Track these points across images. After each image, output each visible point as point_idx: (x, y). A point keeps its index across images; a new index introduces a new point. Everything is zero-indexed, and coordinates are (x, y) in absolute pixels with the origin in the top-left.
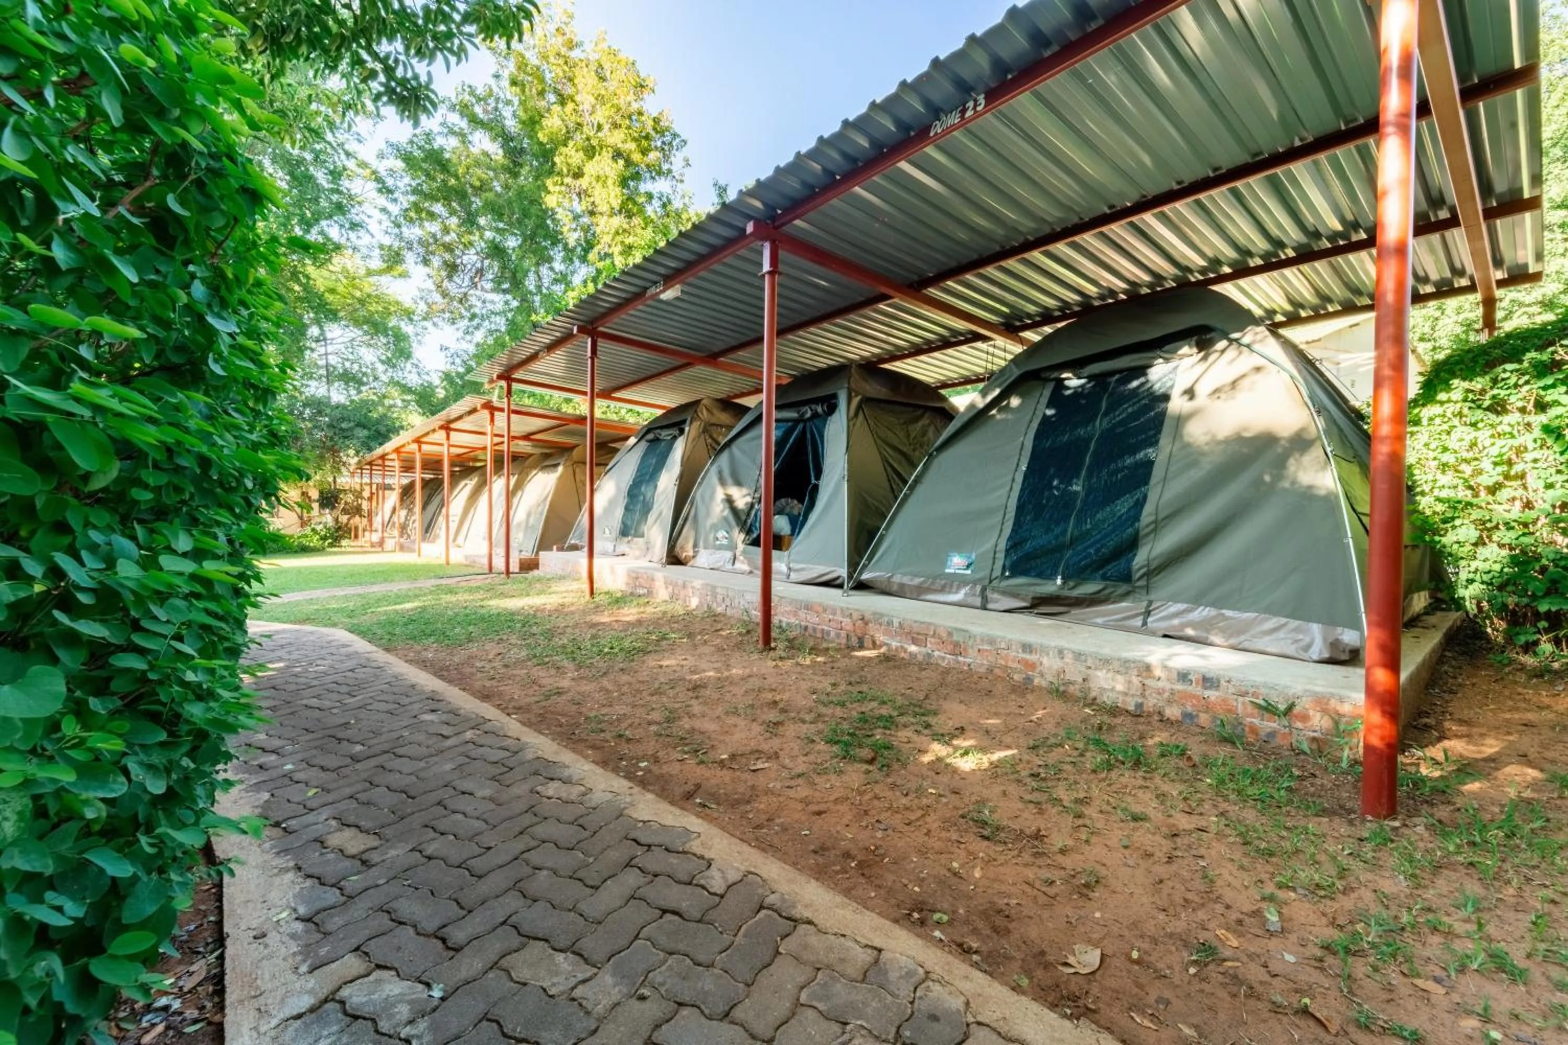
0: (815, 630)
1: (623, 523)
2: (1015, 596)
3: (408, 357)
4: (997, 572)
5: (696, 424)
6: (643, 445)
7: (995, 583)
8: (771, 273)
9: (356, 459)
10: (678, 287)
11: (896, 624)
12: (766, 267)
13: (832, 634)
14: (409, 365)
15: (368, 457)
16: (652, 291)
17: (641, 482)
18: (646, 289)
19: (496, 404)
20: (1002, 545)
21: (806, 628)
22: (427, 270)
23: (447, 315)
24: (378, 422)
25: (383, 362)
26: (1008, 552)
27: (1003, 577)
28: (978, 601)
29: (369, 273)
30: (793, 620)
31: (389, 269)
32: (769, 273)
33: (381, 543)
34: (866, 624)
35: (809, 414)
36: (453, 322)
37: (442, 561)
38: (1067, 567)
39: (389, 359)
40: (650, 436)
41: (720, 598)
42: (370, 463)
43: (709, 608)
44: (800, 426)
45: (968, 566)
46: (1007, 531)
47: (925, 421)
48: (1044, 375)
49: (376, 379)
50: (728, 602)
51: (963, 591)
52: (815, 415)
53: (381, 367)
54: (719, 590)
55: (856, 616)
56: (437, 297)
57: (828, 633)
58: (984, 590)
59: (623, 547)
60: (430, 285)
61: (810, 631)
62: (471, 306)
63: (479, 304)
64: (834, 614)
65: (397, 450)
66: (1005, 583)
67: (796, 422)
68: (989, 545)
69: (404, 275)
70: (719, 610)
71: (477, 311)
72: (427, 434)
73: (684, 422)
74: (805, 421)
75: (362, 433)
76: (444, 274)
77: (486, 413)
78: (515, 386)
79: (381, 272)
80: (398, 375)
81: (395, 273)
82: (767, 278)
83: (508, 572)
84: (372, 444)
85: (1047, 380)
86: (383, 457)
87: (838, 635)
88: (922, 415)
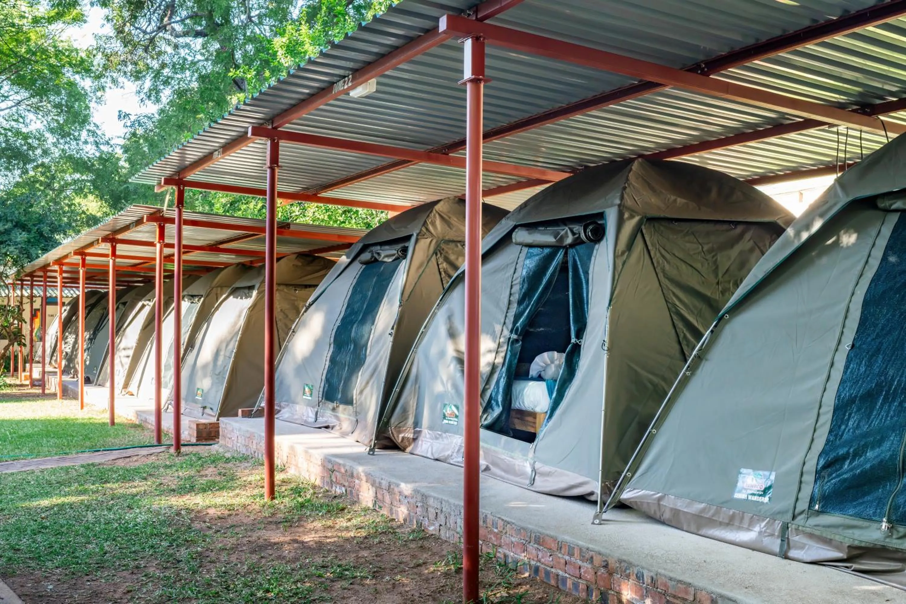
0: (547, 573)
1: (327, 380)
2: (828, 542)
3: (85, 121)
4: (803, 505)
5: (424, 243)
6: (357, 268)
7: (800, 520)
8: (475, 81)
9: (14, 269)
10: (373, 81)
11: (648, 580)
12: (468, 74)
13: (569, 583)
14: (84, 134)
15: (28, 267)
16: (340, 87)
17: (352, 323)
18: (332, 84)
19: (167, 214)
20: (812, 465)
21: (537, 570)
22: (105, 11)
23: (130, 67)
24: (41, 219)
25: (52, 131)
26: (819, 474)
27: (810, 512)
28: (776, 545)
29: (36, 21)
30: (523, 557)
31: (59, 16)
32: (471, 81)
33: (41, 383)
34: (611, 574)
35: (569, 240)
36: (137, 76)
37: (105, 418)
38: (895, 508)
39: (61, 127)
40: (366, 256)
41: (432, 511)
42: (31, 275)
43: (419, 524)
44: (560, 256)
45: (765, 492)
46: (820, 444)
47: (745, 244)
48: (882, 204)
49: (45, 152)
50: (442, 518)
51: (757, 529)
52: (578, 242)
53: (51, 139)
54: (431, 502)
55: (597, 561)
56: (117, 45)
57: (564, 580)
58: (785, 528)
59: (327, 417)
60: (109, 30)
61: (542, 574)
62: (160, 53)
63: (170, 50)
64: (571, 555)
65: (59, 262)
66: (813, 521)
67: (555, 248)
68: (795, 462)
69: (79, 19)
70: (431, 529)
71: (167, 60)
72: (91, 245)
73: (408, 238)
74: (566, 248)
75: (21, 236)
76: (126, 14)
77: (154, 226)
78: (189, 192)
79: (50, 20)
80: (71, 148)
81: (68, 18)
82: (469, 86)
83: (178, 445)
84: (33, 251)
85: (888, 211)
86: (45, 268)
87: (576, 586)
88: (741, 236)
